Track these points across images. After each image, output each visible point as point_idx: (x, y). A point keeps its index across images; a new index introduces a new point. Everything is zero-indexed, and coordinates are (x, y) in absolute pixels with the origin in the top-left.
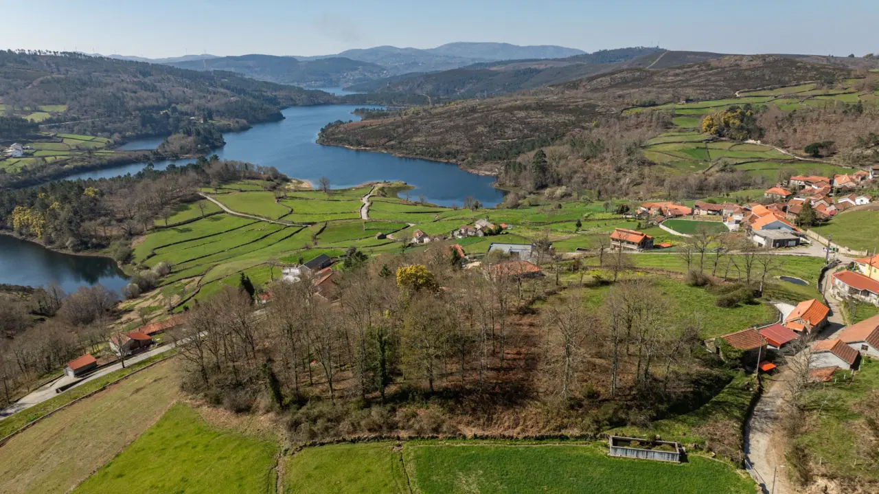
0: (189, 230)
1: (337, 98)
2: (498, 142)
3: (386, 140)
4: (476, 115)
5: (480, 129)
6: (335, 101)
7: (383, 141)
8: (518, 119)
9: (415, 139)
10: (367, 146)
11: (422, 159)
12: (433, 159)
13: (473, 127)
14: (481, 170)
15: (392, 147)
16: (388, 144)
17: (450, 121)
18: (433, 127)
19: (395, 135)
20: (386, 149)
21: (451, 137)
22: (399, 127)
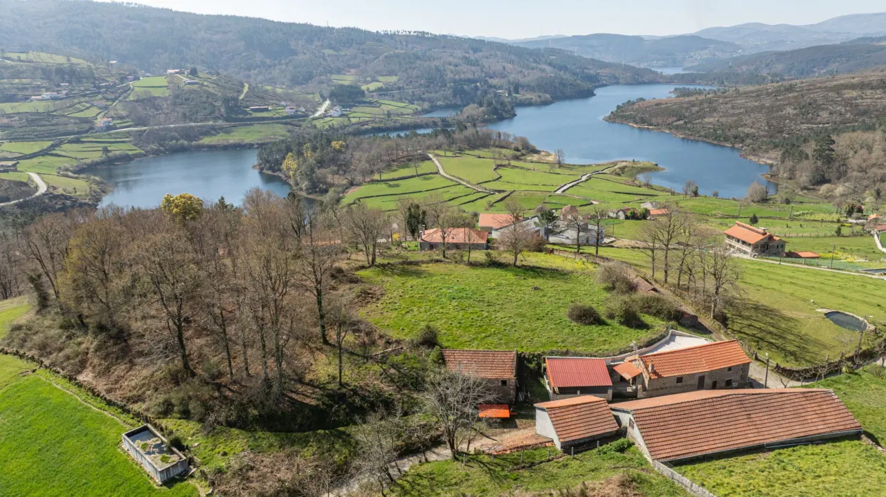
0: (397, 186)
1: (662, 76)
2: (804, 126)
3: (675, 119)
4: (790, 95)
5: (790, 110)
6: (661, 81)
7: (670, 120)
8: (843, 100)
9: (707, 120)
10: (652, 125)
11: (704, 142)
12: (716, 142)
13: (780, 108)
14: (763, 157)
15: (677, 128)
16: (675, 123)
17: (756, 101)
18: (733, 108)
19: (687, 114)
20: (670, 129)
21: (747, 120)
22: (694, 105)
